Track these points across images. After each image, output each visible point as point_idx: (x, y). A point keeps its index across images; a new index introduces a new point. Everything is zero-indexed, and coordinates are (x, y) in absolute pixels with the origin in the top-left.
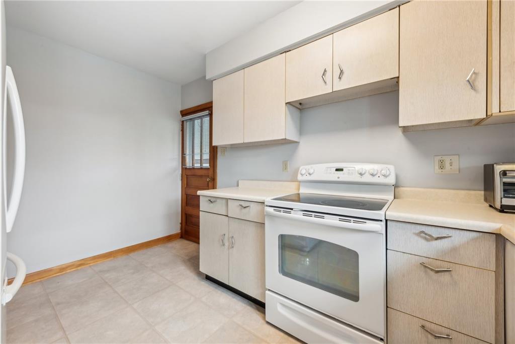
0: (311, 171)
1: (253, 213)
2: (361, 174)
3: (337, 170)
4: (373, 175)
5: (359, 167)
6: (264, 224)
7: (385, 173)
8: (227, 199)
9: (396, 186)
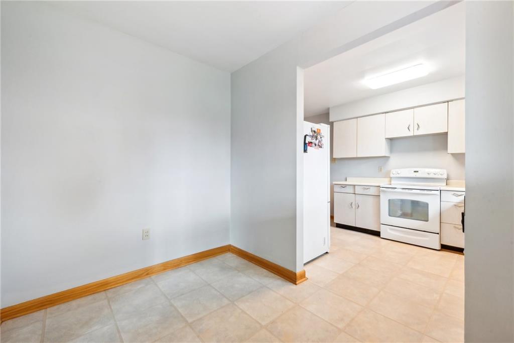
0: (399, 172)
1: (372, 191)
2: (428, 174)
3: (415, 172)
4: (435, 174)
5: (427, 170)
6: (379, 196)
7: (442, 173)
8: (354, 186)
9: (447, 179)
